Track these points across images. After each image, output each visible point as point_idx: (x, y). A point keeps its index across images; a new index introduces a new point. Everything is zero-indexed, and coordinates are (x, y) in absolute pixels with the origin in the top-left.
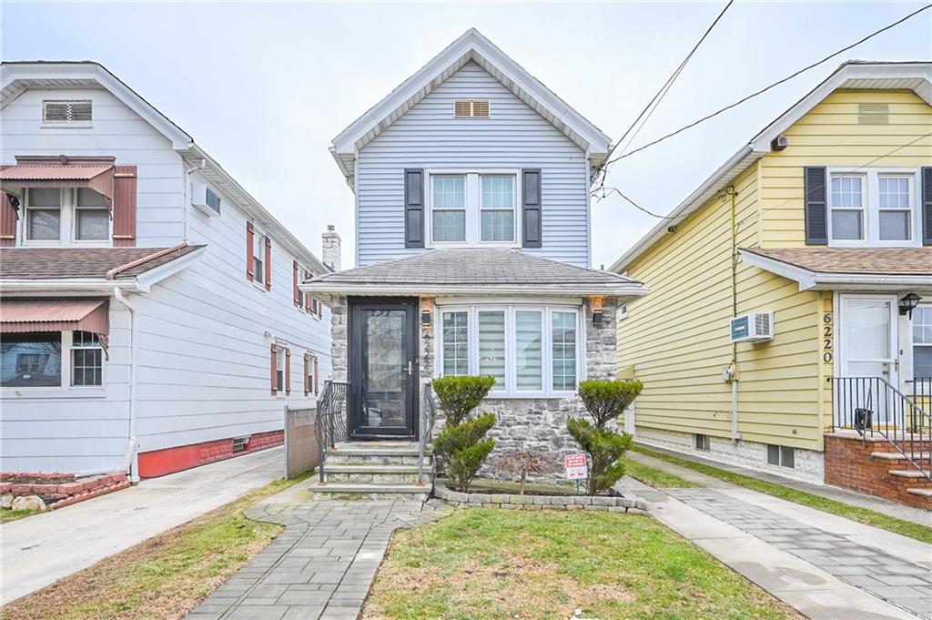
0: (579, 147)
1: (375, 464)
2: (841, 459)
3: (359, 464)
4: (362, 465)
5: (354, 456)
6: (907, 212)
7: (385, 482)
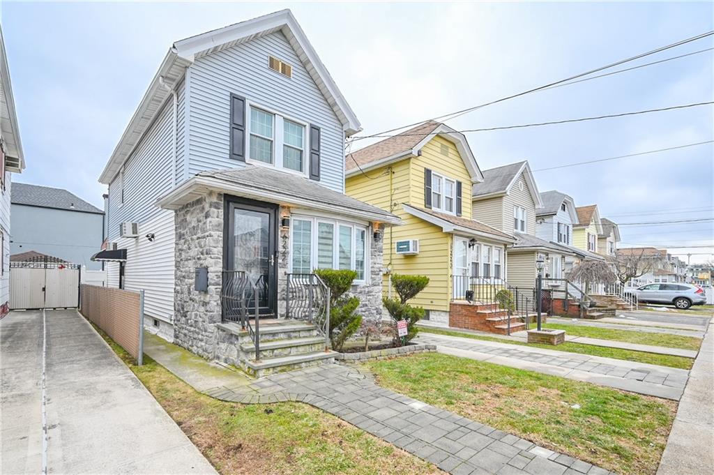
0: (339, 121)
1: (282, 339)
2: (459, 315)
3: (269, 341)
4: (272, 341)
5: (265, 334)
6: (451, 199)
7: (299, 353)
